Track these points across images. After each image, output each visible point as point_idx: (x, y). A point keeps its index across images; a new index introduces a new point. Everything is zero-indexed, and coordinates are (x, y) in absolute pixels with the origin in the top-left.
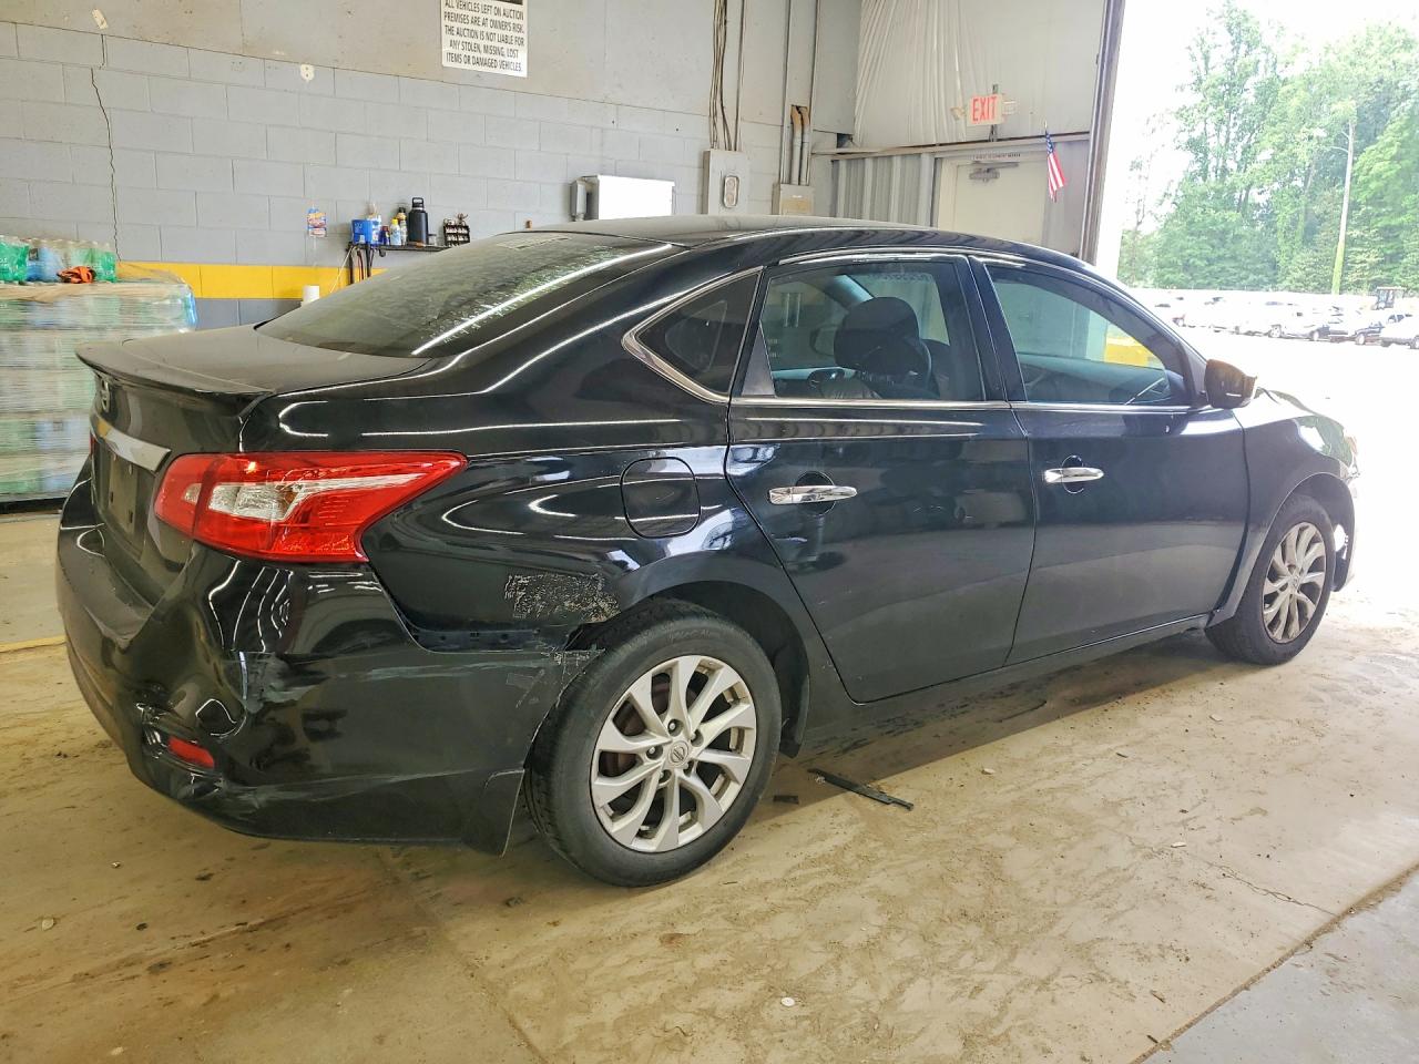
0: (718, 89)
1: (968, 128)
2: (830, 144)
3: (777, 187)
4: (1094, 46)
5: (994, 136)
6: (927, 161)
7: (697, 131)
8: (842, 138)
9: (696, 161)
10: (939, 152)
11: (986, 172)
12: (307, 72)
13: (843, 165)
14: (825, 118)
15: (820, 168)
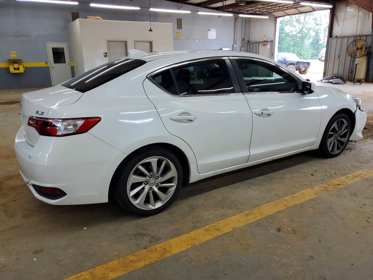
0: (234, 37)
1: (262, 40)
2: (247, 42)
3: (241, 48)
4: (273, 32)
5: (265, 41)
6: (258, 44)
7: (232, 43)
8: (248, 42)
9: (232, 46)
10: (259, 43)
11: (264, 45)
12: (197, 41)
13: (249, 45)
14: (246, 39)
15: (246, 45)
